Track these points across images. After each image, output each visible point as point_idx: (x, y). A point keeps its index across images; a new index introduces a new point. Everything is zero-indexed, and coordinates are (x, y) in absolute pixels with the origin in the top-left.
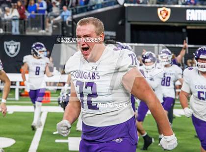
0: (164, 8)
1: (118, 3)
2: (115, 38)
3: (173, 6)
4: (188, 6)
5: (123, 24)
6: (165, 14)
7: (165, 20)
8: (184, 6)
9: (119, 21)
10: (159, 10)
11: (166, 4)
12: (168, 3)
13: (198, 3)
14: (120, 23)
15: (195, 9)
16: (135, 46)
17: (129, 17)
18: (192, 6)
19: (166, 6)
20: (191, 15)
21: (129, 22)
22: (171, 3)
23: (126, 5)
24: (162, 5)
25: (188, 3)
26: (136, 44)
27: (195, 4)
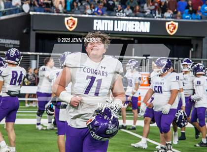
0: (71, 18)
1: (23, 11)
2: (18, 46)
3: (80, 15)
4: (95, 16)
5: (28, 33)
6: (72, 23)
7: (71, 30)
8: (91, 16)
9: (24, 29)
10: (66, 19)
11: (73, 13)
12: (76, 12)
13: (106, 13)
14: (25, 31)
15: (102, 19)
16: (40, 56)
17: (35, 25)
18: (99, 16)
19: (73, 15)
20: (98, 25)
21: (34, 30)
22: (79, 12)
23: (31, 13)
24: (69, 15)
25: (96, 13)
26: (41, 54)
27: (102, 14)
